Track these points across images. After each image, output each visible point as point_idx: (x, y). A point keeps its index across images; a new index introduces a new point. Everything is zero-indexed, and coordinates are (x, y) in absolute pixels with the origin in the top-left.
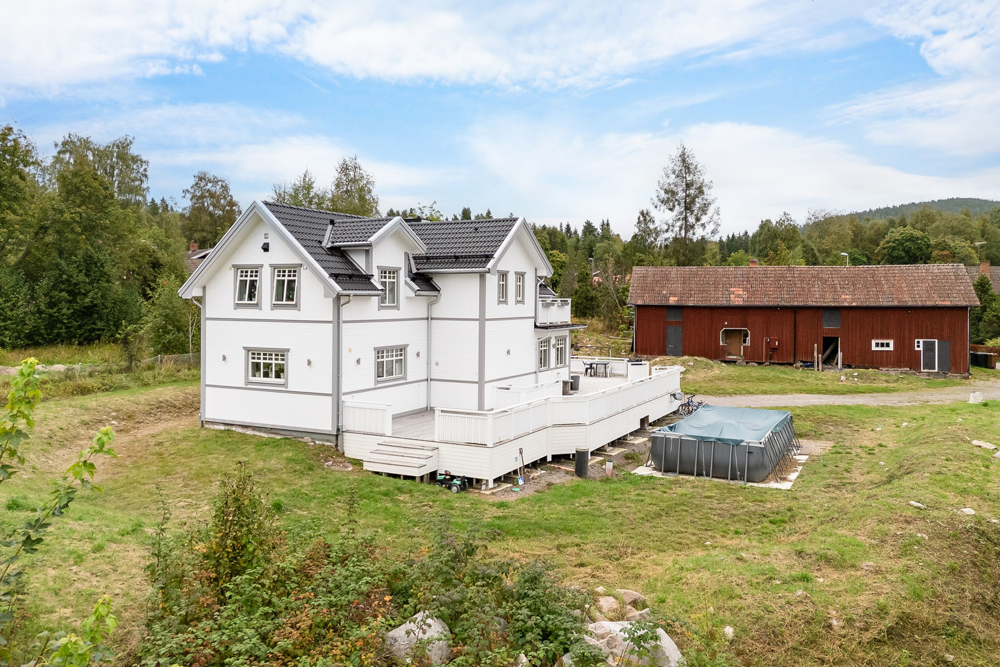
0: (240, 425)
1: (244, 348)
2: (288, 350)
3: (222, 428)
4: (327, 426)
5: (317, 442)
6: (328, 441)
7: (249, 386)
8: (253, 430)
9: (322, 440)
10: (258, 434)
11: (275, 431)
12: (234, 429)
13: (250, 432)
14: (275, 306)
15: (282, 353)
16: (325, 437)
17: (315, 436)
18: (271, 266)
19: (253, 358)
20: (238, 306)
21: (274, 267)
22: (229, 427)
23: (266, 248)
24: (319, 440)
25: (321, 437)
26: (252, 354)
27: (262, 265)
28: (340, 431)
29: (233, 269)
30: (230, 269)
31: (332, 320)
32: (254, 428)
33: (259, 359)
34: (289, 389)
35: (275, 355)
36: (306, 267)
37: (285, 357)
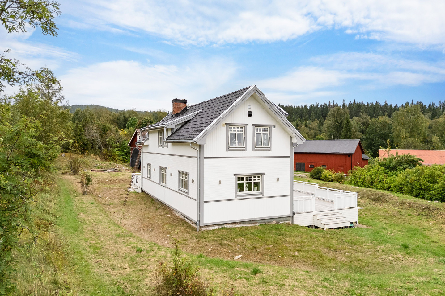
0: (229, 223)
1: (234, 175)
2: (264, 174)
3: (217, 227)
4: (288, 213)
5: (281, 223)
6: (286, 221)
9: (284, 221)
10: (243, 225)
11: (255, 222)
12: (226, 226)
13: (237, 226)
14: (256, 149)
15: (259, 176)
16: (285, 219)
17: (279, 220)
18: (253, 125)
19: (238, 180)
20: (230, 149)
21: (256, 126)
22: (222, 226)
23: (250, 114)
24: (281, 221)
25: (283, 219)
26: (238, 178)
27: (247, 125)
28: (294, 214)
29: (226, 126)
30: (223, 126)
31: (289, 156)
32: (240, 223)
33: (243, 180)
34: (265, 196)
35: (254, 177)
36: (275, 127)
37: (261, 178)
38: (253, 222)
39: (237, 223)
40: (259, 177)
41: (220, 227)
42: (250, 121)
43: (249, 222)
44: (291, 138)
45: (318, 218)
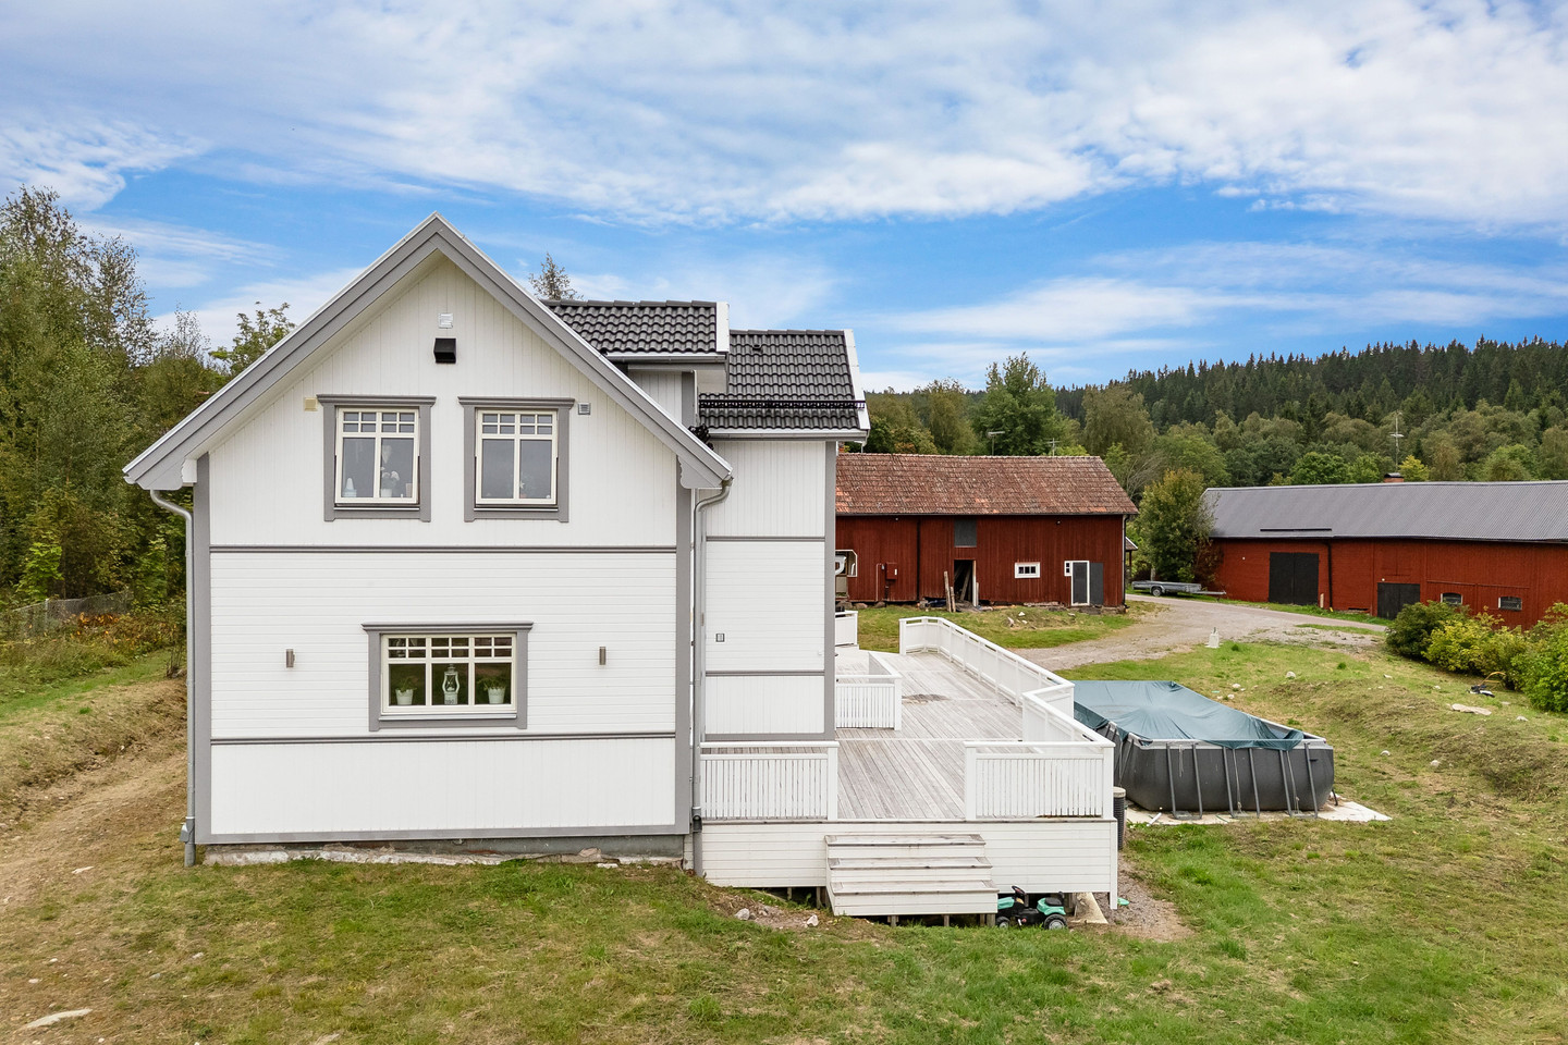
0: (347, 844)
1: (368, 628)
2: (527, 627)
3: (281, 856)
4: (661, 813)
5: (624, 860)
6: (657, 853)
7: (383, 733)
8: (398, 850)
9: (640, 853)
10: (418, 859)
11: (481, 846)
12: (325, 855)
13: (387, 858)
14: (477, 512)
15: (505, 637)
16: (650, 844)
17: (615, 845)
18: (464, 401)
19: (393, 654)
20: (336, 511)
21: (470, 404)
22: (308, 853)
23: (445, 353)
24: (628, 854)
25: (637, 845)
26: (392, 642)
27: (430, 401)
28: (697, 823)
29: (320, 408)
30: (309, 407)
31: (674, 544)
32: (402, 845)
33: (422, 654)
34: (529, 731)
35: (476, 642)
36: (585, 410)
37: (513, 647)
38: (473, 847)
39: (386, 843)
40: (508, 641)
41: (298, 855)
42: (447, 385)
43: (446, 844)
44: (678, 461)
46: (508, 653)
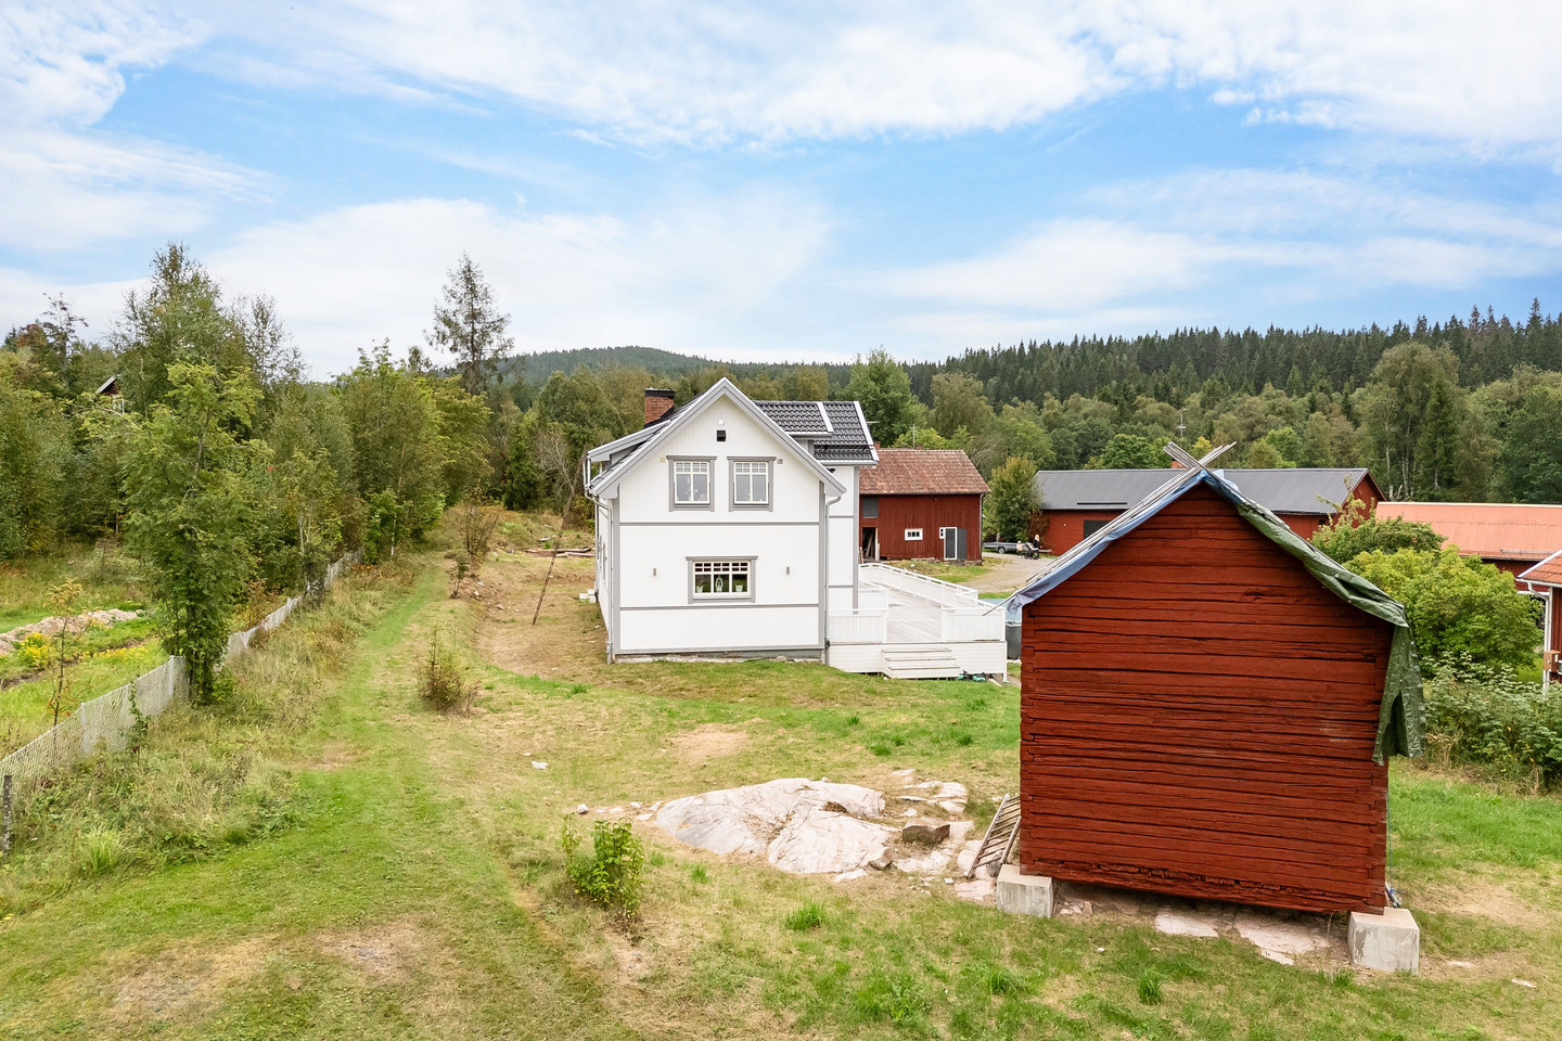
0: (677, 654)
2: (755, 558)
3: (650, 659)
4: (813, 640)
5: (796, 660)
6: (810, 657)
7: (694, 605)
8: (700, 656)
9: (804, 657)
10: (709, 660)
11: (735, 654)
12: (668, 659)
13: (693, 660)
14: (735, 506)
15: (744, 562)
16: (807, 653)
17: (792, 654)
18: (729, 458)
19: (697, 570)
20: (675, 507)
21: (731, 459)
22: (661, 658)
23: (721, 437)
24: (798, 658)
25: (801, 653)
26: (697, 565)
27: (715, 458)
28: (828, 644)
29: (667, 461)
30: (662, 461)
31: (819, 521)
32: (701, 654)
33: (708, 570)
34: (756, 604)
35: (734, 565)
36: (781, 461)
37: (748, 567)
38: (731, 655)
39: (694, 653)
40: (746, 564)
41: (657, 659)
42: (721, 451)
43: (721, 654)
44: (822, 484)
45: (888, 656)
46: (746, 569)
